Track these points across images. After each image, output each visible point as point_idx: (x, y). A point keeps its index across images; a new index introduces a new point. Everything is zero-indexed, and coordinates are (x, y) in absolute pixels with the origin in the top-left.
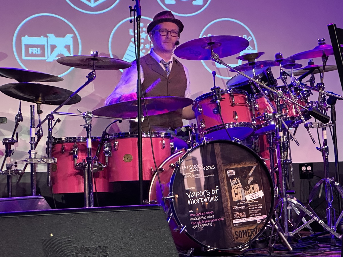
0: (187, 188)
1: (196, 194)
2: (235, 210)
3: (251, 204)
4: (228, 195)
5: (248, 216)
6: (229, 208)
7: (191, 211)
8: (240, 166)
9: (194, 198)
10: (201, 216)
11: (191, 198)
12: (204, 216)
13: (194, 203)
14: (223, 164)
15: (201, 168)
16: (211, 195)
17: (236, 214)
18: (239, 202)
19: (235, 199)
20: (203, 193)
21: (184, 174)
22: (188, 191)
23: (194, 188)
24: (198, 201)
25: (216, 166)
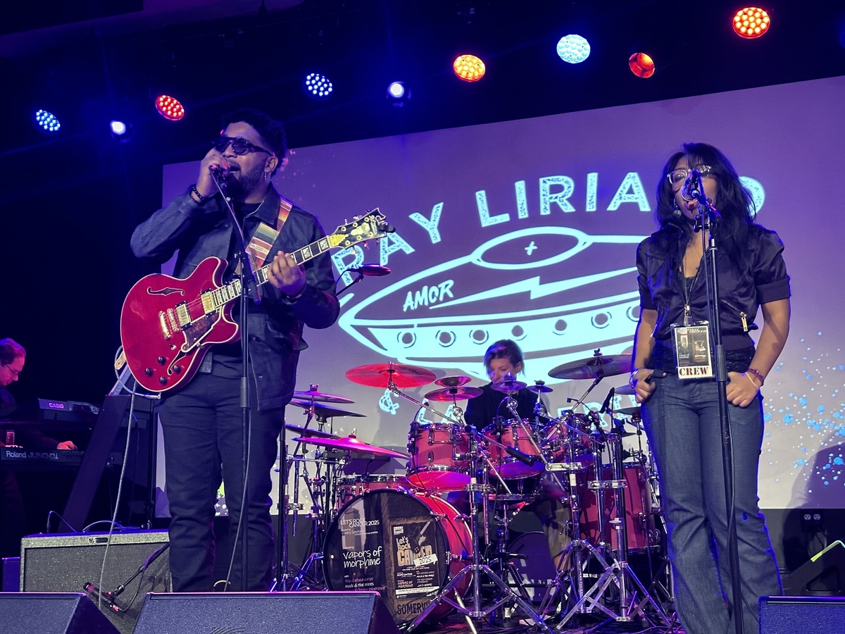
0: (345, 548)
1: (353, 555)
2: (400, 578)
3: (420, 571)
4: (392, 559)
5: (415, 586)
6: (393, 575)
7: (347, 576)
8: (410, 522)
9: (352, 560)
10: (358, 583)
11: (348, 560)
12: (361, 583)
13: (351, 566)
14: (389, 518)
15: (362, 522)
16: (373, 558)
17: (401, 582)
18: (405, 567)
19: (401, 563)
20: (363, 554)
21: (342, 530)
22: (346, 551)
23: (353, 548)
24: (356, 564)
25: (381, 521)
